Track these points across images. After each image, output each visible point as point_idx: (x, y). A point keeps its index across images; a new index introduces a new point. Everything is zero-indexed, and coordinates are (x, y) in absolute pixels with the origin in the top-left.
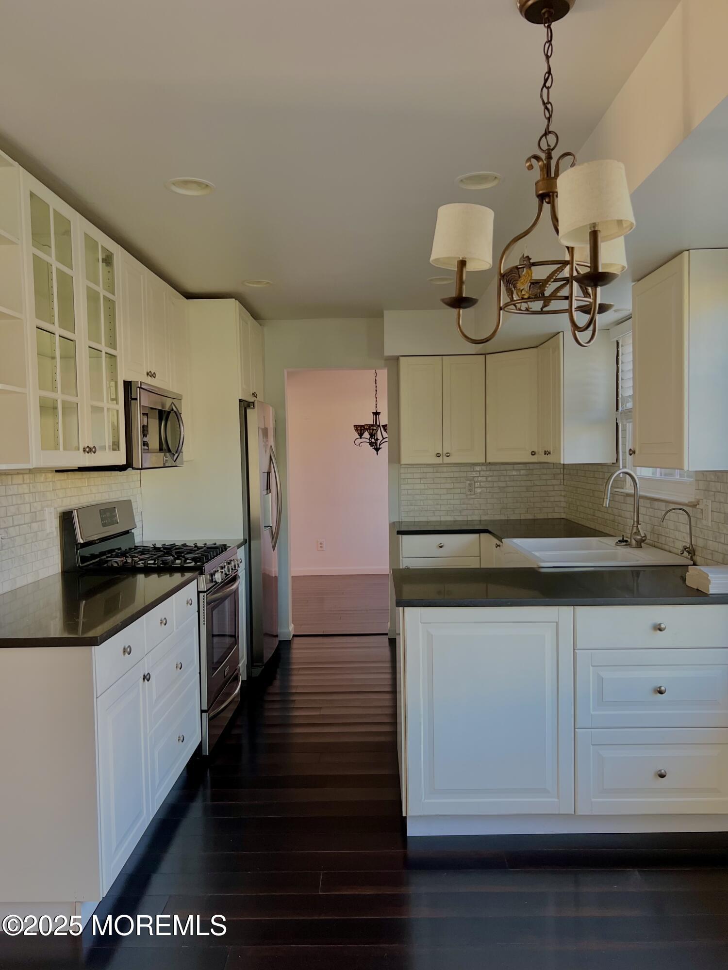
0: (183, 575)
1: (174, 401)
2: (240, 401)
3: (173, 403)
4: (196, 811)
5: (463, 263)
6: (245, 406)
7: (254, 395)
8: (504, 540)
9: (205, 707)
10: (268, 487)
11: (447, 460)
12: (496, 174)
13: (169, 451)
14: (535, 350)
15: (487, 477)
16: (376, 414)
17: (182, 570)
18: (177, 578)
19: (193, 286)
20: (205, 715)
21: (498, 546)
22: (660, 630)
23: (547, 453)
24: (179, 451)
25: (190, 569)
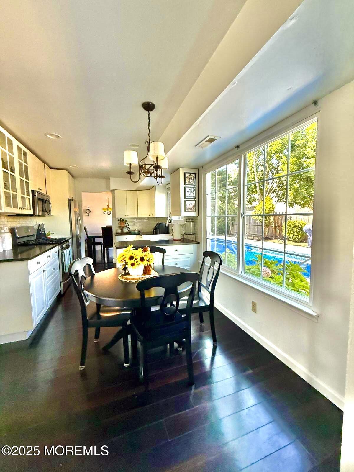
0: (53, 245)
1: (48, 197)
2: (68, 199)
3: (47, 198)
4: (60, 309)
5: (130, 164)
6: (70, 201)
7: (72, 198)
8: (143, 235)
9: (62, 281)
10: (77, 223)
11: (128, 217)
12: (138, 145)
13: (46, 211)
14: (148, 191)
15: (138, 221)
16: (108, 205)
17: (53, 244)
18: (51, 246)
19: (52, 166)
20: (62, 283)
21: (141, 237)
22: (176, 251)
23: (152, 215)
24: (50, 212)
25: (54, 244)
